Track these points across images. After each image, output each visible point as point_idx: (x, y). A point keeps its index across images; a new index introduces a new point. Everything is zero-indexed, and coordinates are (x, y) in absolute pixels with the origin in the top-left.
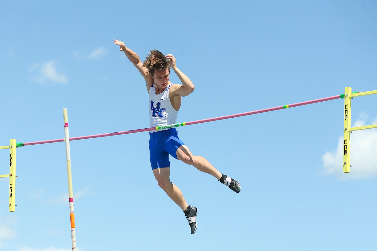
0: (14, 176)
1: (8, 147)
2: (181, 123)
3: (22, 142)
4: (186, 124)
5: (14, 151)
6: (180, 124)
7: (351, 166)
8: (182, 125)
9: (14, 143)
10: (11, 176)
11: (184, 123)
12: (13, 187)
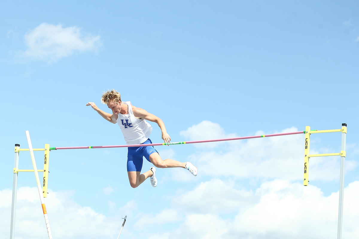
1: (43, 149)
3: (54, 147)
5: (47, 153)
6: (181, 142)
7: (309, 181)
9: (48, 147)
10: (45, 171)
11: (185, 142)
12: (46, 179)
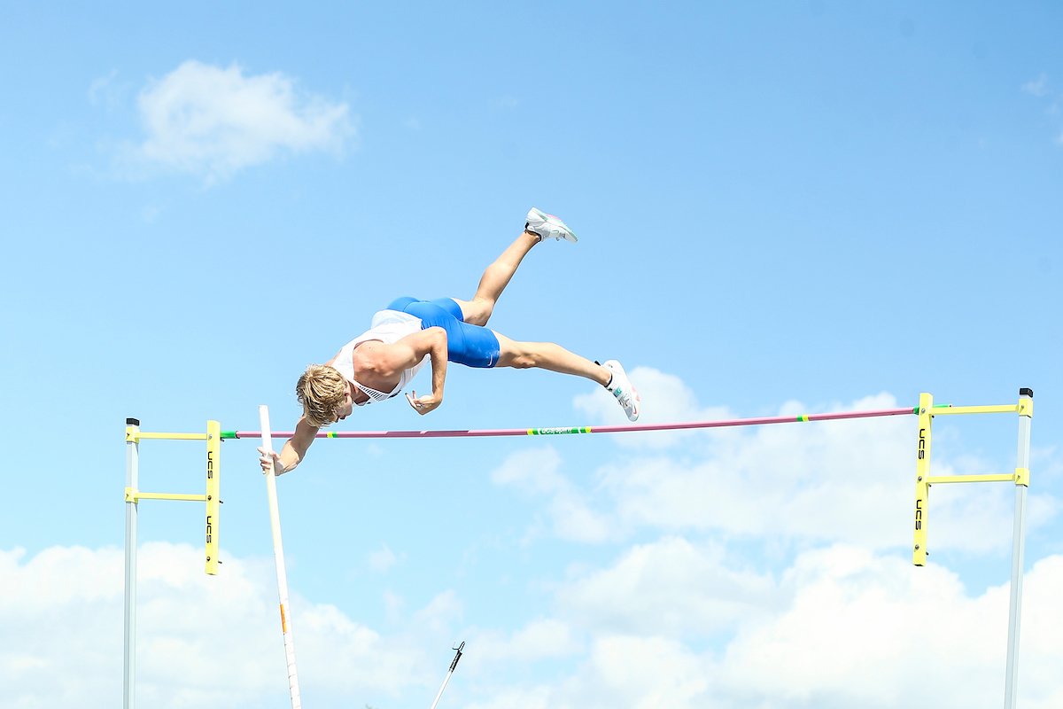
0: (215, 500)
1: (203, 436)
2: (583, 428)
3: (233, 431)
4: (593, 431)
5: (215, 445)
6: (579, 429)
7: (927, 553)
8: (583, 431)
9: (215, 428)
10: (210, 499)
11: (588, 428)
12: (214, 522)
